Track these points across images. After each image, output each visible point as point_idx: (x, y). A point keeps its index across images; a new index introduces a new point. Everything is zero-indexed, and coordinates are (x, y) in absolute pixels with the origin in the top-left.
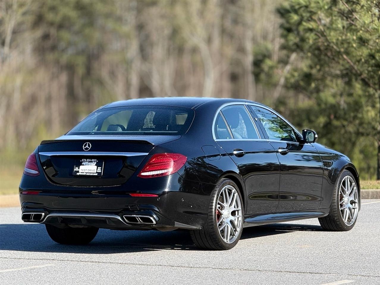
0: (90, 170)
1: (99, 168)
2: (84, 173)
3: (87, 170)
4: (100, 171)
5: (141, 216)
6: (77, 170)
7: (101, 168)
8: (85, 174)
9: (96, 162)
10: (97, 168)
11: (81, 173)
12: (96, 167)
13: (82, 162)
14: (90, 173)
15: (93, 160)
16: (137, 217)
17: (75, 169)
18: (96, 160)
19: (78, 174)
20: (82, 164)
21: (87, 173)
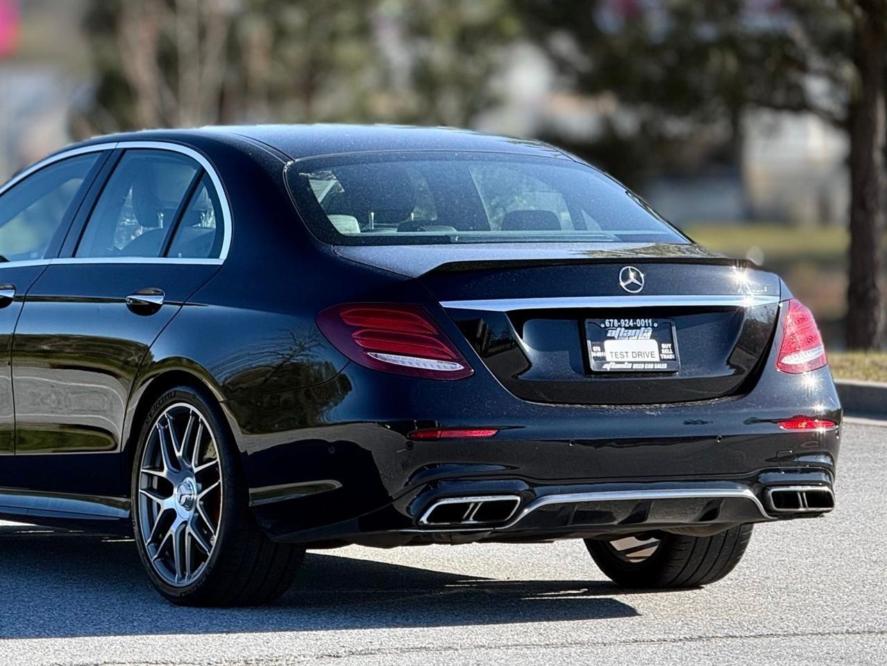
0: (639, 354)
1: (663, 346)
2: (623, 363)
3: (630, 355)
4: (672, 357)
5: (809, 488)
6: (600, 354)
7: (670, 345)
8: (627, 366)
9: (653, 327)
10: (660, 349)
11: (617, 363)
12: (654, 343)
13: (606, 330)
14: (644, 363)
15: (639, 322)
16: (801, 493)
17: (593, 351)
18: (650, 321)
19: (607, 367)
20: (609, 335)
21: (633, 363)
